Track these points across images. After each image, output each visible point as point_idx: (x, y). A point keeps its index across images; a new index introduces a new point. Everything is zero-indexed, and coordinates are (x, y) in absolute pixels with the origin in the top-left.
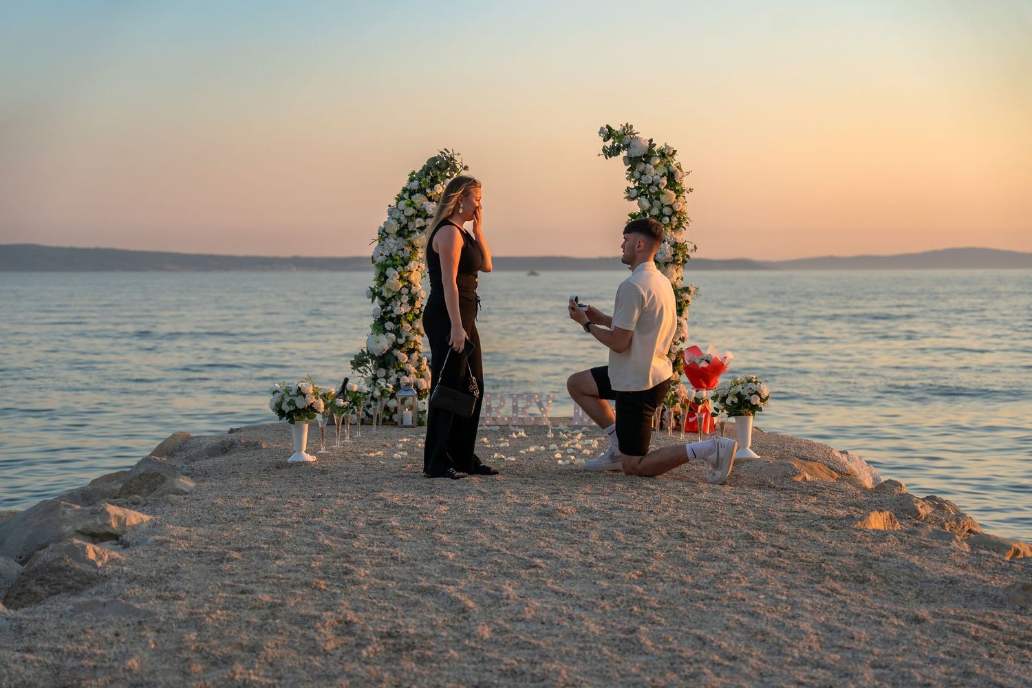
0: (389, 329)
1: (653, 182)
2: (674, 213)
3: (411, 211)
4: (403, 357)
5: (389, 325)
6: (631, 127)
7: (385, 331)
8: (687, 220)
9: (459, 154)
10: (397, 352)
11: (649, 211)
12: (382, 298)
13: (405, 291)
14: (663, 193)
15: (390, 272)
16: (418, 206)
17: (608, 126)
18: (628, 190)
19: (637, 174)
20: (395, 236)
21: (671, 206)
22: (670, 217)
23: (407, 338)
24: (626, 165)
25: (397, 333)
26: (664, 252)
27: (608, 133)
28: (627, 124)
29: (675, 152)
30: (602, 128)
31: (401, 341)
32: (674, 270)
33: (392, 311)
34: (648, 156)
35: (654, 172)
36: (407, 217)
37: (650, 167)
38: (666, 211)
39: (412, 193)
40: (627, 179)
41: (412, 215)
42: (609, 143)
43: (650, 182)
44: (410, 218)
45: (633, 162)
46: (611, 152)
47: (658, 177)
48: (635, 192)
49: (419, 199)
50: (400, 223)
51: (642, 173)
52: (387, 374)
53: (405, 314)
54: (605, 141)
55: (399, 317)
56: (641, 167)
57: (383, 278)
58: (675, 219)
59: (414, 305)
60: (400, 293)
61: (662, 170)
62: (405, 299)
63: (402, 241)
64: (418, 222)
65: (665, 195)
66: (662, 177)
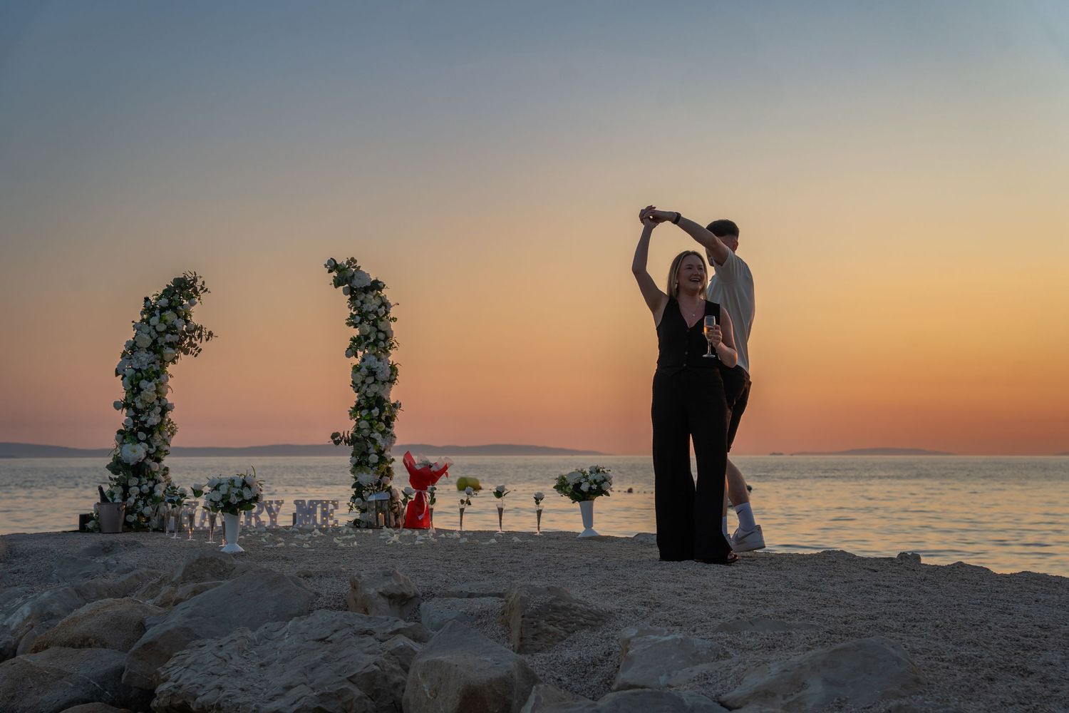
0: (141, 439)
2: (387, 338)
3: (162, 328)
4: (155, 465)
5: (142, 436)
7: (139, 441)
8: (396, 345)
9: (200, 277)
10: (149, 461)
11: (368, 336)
12: (135, 409)
13: (157, 403)
14: (382, 320)
15: (143, 384)
16: (169, 322)
17: (333, 260)
18: (351, 317)
19: (358, 303)
20: (147, 350)
21: (385, 332)
22: (384, 341)
23: (157, 447)
24: (348, 295)
25: (149, 443)
27: (333, 266)
28: (352, 259)
29: (384, 286)
30: (327, 261)
31: (152, 451)
32: (389, 388)
33: (145, 422)
34: (366, 290)
35: (372, 303)
36: (157, 332)
37: (369, 297)
38: (381, 336)
39: (162, 310)
40: (350, 307)
41: (163, 331)
42: (335, 274)
43: (371, 310)
44: (160, 334)
45: (354, 293)
46: (337, 283)
47: (376, 307)
48: (356, 319)
49: (170, 316)
50: (151, 337)
51: (362, 302)
52: (140, 482)
53: (158, 424)
54: (330, 271)
55: (151, 428)
56: (362, 297)
57: (134, 389)
58: (387, 344)
60: (153, 404)
61: (378, 301)
62: (158, 410)
63: (151, 356)
64: (169, 337)
65: (383, 322)
66: (380, 307)
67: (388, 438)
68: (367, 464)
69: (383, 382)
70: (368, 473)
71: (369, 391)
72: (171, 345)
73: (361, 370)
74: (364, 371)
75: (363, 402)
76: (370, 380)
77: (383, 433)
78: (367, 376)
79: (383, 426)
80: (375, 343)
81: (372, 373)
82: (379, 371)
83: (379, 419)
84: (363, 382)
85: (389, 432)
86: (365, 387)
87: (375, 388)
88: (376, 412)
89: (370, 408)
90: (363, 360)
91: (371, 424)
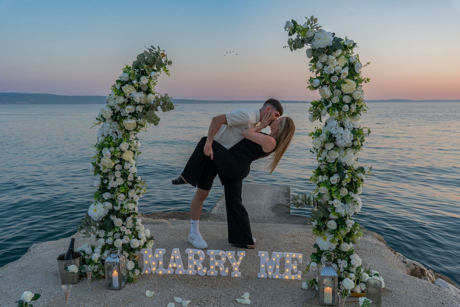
0: (106, 198)
1: (335, 73)
2: (353, 101)
3: (121, 100)
4: (118, 222)
5: (106, 196)
6: (316, 20)
7: (104, 201)
8: (365, 108)
10: (113, 218)
11: (330, 99)
12: (101, 173)
13: (118, 167)
14: (345, 83)
15: (107, 152)
16: (127, 95)
17: (293, 21)
18: (311, 80)
19: (319, 65)
20: (110, 121)
21: (350, 95)
22: (349, 105)
23: (122, 205)
24: (309, 57)
25: (113, 201)
26: (345, 138)
27: (294, 27)
28: (312, 17)
29: (354, 45)
30: (288, 23)
31: (117, 208)
32: (352, 154)
33: (108, 184)
34: (330, 50)
35: (336, 63)
36: (119, 105)
37: (332, 58)
38: (346, 99)
39: (123, 83)
40: (310, 70)
41: (124, 103)
42: (294, 37)
43: (332, 72)
44: (122, 105)
45: (315, 54)
46: (295, 45)
47: (339, 68)
48: (317, 82)
49: (127, 89)
50: (113, 110)
51: (324, 64)
52: (106, 235)
53: (119, 186)
54: (290, 34)
55: (113, 189)
56: (324, 58)
57: (100, 155)
58: (354, 107)
59: (127, 179)
60: (114, 170)
61: (343, 61)
62: (118, 174)
63: (115, 125)
64: (130, 109)
65: (346, 85)
66: (343, 68)
67: (351, 205)
68: (326, 228)
69: (346, 148)
70: (325, 239)
71: (328, 157)
72: (134, 115)
73: (321, 136)
74: (323, 137)
75: (323, 167)
76: (330, 146)
77: (344, 200)
78: (325, 142)
79: (344, 192)
80: (338, 106)
81: (331, 138)
82: (338, 137)
83: (340, 185)
84: (323, 148)
85: (352, 198)
86: (324, 153)
87: (335, 155)
88: (335, 179)
89: (330, 174)
90: (326, 124)
91: (330, 191)
